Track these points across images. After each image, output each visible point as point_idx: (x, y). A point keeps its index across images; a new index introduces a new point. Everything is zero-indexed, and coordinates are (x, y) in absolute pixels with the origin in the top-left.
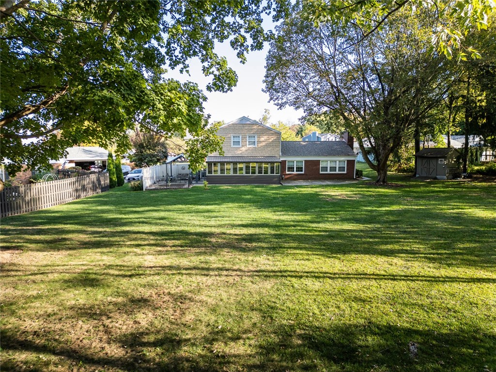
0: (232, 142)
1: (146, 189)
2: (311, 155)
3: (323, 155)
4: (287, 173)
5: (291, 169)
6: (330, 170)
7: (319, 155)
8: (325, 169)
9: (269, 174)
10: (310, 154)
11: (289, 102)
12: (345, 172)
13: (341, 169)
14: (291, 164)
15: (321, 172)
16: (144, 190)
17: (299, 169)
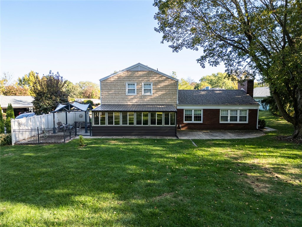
0: (127, 90)
1: (15, 144)
2: (210, 104)
3: (224, 104)
4: (185, 122)
5: (189, 118)
6: (231, 119)
7: (218, 104)
8: (225, 118)
9: (163, 125)
10: (208, 103)
11: (186, 43)
12: (247, 122)
13: (242, 118)
14: (188, 113)
15: (221, 122)
16: (13, 144)
17: (197, 118)
